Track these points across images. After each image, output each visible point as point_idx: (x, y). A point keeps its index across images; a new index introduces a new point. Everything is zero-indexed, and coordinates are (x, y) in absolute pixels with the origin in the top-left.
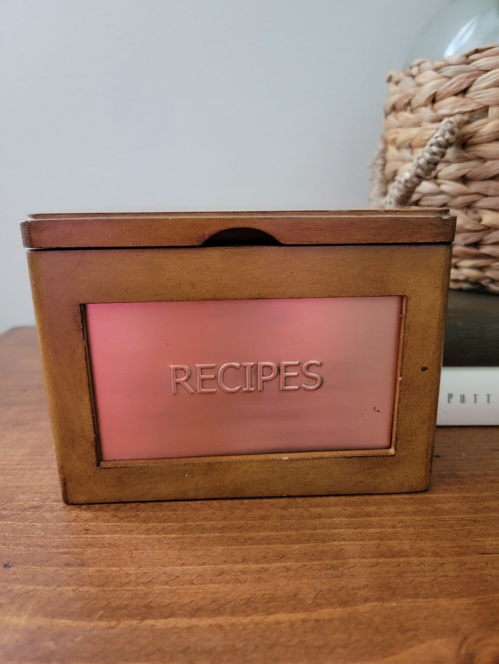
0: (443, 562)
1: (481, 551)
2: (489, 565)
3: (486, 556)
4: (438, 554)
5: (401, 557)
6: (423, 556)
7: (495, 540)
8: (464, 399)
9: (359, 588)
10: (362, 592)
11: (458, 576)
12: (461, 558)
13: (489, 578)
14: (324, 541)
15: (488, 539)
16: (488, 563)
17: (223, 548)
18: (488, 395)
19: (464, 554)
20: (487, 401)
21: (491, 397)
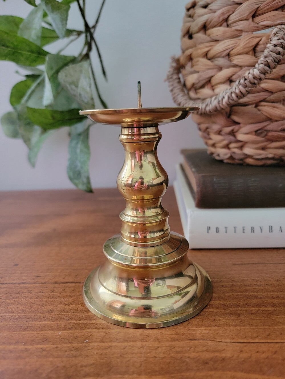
0: (159, 346)
1: (191, 338)
2: (192, 349)
3: (193, 342)
4: (158, 339)
5: (130, 341)
6: (146, 341)
7: (205, 329)
8: (218, 230)
9: (86, 366)
10: (86, 369)
11: (164, 358)
12: (173, 343)
13: (187, 360)
14: (82, 329)
15: (200, 329)
16: (191, 348)
17: (8, 333)
18: (235, 228)
19: (177, 340)
20: (234, 232)
21: (236, 229)
